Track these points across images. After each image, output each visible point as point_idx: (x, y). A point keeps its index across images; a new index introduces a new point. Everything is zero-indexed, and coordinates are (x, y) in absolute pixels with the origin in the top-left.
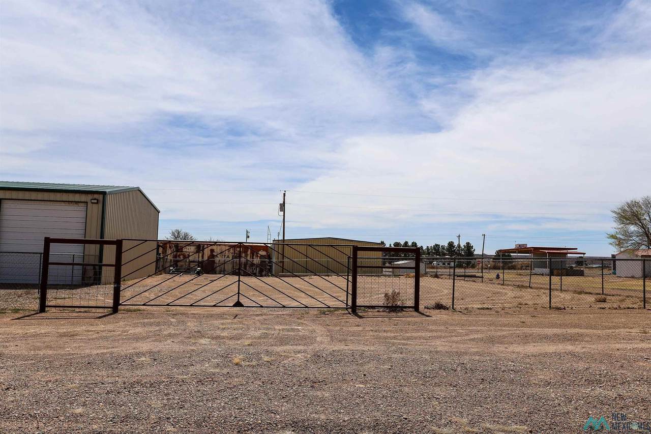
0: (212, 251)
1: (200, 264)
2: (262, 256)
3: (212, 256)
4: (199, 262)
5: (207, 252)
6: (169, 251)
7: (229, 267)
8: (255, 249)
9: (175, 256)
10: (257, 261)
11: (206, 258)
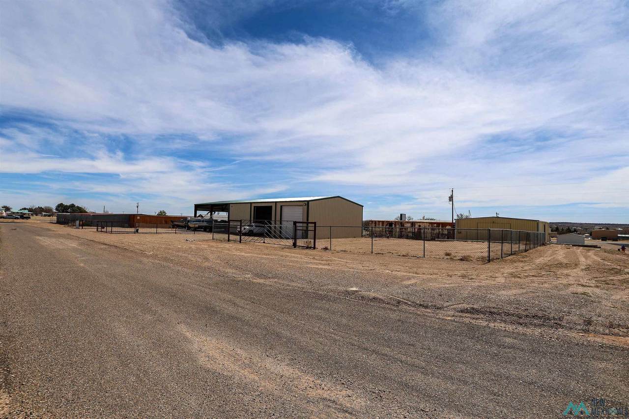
0: (420, 226)
1: (413, 233)
2: (448, 229)
3: (420, 229)
4: (413, 232)
5: (417, 226)
6: (397, 226)
7: (429, 236)
8: (444, 225)
9: (401, 229)
10: (446, 232)
11: (416, 230)
